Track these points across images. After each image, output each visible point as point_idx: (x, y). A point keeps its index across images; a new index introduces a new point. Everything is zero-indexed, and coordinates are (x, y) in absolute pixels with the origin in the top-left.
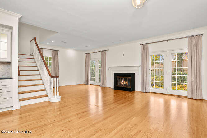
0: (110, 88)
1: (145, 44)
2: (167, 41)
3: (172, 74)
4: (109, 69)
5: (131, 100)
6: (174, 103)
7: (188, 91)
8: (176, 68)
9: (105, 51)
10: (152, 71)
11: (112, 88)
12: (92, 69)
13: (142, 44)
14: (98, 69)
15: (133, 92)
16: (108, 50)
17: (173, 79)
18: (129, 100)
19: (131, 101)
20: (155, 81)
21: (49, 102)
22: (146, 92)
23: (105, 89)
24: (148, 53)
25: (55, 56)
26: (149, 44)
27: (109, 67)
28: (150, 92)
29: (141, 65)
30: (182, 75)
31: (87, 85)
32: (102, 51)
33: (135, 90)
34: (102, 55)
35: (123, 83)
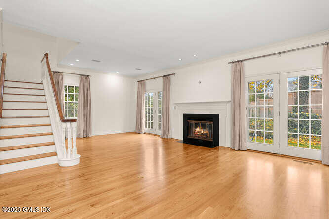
0: (177, 141)
1: (238, 61)
2: (279, 53)
3: (290, 117)
4: (175, 108)
5: (208, 166)
6: (293, 172)
7: (323, 151)
8: (298, 105)
9: (169, 75)
10: (251, 111)
11: (181, 141)
12: (148, 107)
13: (233, 62)
14: (157, 107)
15: (216, 149)
16: (174, 74)
17: (292, 125)
18: (205, 164)
19: (208, 168)
20: (256, 130)
21: (58, 165)
22: (239, 150)
23: (168, 141)
24: (244, 78)
25: (84, 84)
26: (244, 62)
27: (176, 104)
28: (248, 150)
29: (230, 100)
30: (310, 120)
31: (140, 133)
32: (164, 77)
33: (220, 145)
34: (164, 83)
35: (198, 132)
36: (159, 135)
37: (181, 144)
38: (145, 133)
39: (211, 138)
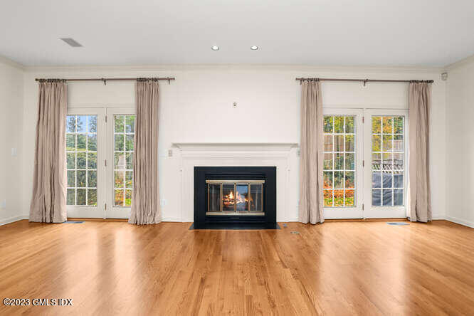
2: (365, 81)
9: (155, 80)
11: (188, 225)
31: (51, 223)
32: (140, 80)
33: (277, 221)
34: (139, 94)
35: (232, 200)
36: (125, 220)
37: (191, 232)
38: (69, 219)
39: (259, 209)
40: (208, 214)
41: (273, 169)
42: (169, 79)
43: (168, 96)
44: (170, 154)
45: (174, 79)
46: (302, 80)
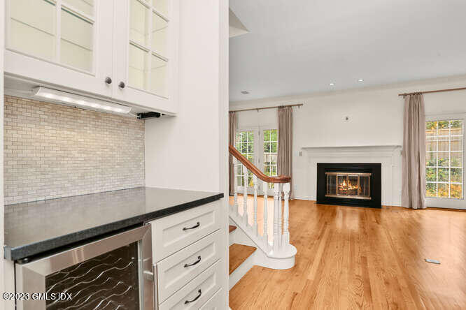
11: (313, 202)
20: (437, 182)
22: (420, 208)
29: (402, 144)
32: (280, 107)
33: (382, 204)
34: (280, 117)
35: (345, 187)
39: (367, 195)
40: (326, 196)
41: (379, 165)
42: (299, 105)
43: (299, 116)
44: (301, 154)
45: (302, 105)
46: (405, 95)
